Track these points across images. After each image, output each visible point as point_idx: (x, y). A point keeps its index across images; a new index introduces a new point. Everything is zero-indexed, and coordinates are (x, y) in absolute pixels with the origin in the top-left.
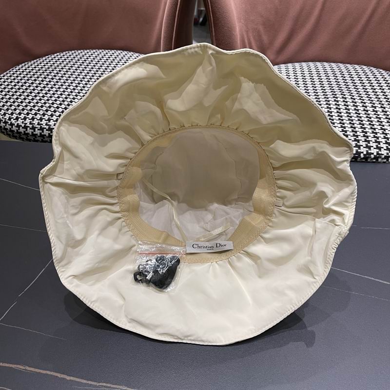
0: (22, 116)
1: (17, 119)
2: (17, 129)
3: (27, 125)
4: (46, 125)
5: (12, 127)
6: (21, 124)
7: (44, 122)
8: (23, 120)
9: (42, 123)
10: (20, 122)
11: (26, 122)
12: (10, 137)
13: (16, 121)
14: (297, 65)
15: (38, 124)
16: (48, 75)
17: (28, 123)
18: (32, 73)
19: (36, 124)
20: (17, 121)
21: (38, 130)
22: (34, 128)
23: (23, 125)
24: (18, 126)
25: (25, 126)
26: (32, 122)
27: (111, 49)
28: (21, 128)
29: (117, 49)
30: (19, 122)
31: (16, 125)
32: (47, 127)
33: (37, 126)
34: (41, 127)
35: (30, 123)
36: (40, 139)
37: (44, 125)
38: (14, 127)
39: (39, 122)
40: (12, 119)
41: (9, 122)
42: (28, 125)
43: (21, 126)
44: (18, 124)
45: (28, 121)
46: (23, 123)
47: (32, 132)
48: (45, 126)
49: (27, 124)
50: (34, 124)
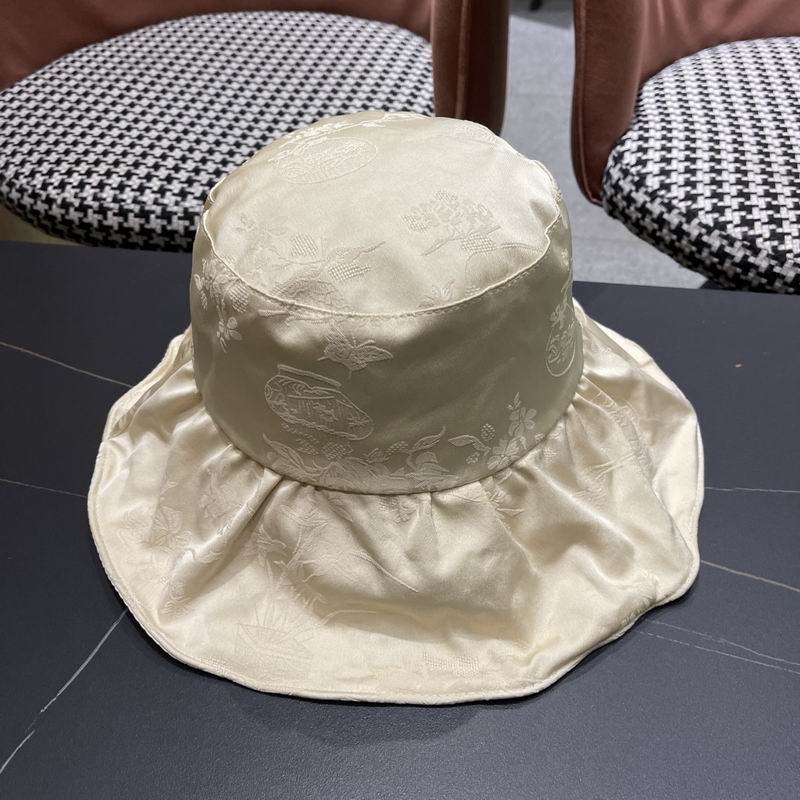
0: (75, 179)
1: (62, 186)
2: (63, 211)
3: (86, 203)
4: (135, 201)
5: (50, 208)
6: (73, 200)
7: (128, 195)
8: (78, 190)
9: (124, 196)
10: (69, 194)
11: (84, 195)
12: (47, 233)
13: (59, 191)
14: (780, 43)
15: (115, 200)
16: (141, 75)
17: (90, 198)
18: (103, 71)
19: (109, 199)
20: (63, 191)
21: (115, 214)
22: (103, 211)
23: (77, 203)
24: (65, 205)
25: (81, 204)
26: (99, 195)
27: (297, 9)
28: (72, 210)
29: (312, 9)
30: (66, 195)
31: (59, 201)
32: (136, 208)
33: (112, 205)
34: (121, 208)
35: (95, 198)
36: (118, 238)
37: (129, 201)
38: (54, 207)
39: (115, 196)
40: (50, 188)
41: (44, 194)
42: (89, 201)
43: (71, 204)
44: (64, 200)
45: (88, 192)
46: (76, 196)
47: (100, 221)
48: (132, 206)
49: (85, 199)
50: (104, 199)
